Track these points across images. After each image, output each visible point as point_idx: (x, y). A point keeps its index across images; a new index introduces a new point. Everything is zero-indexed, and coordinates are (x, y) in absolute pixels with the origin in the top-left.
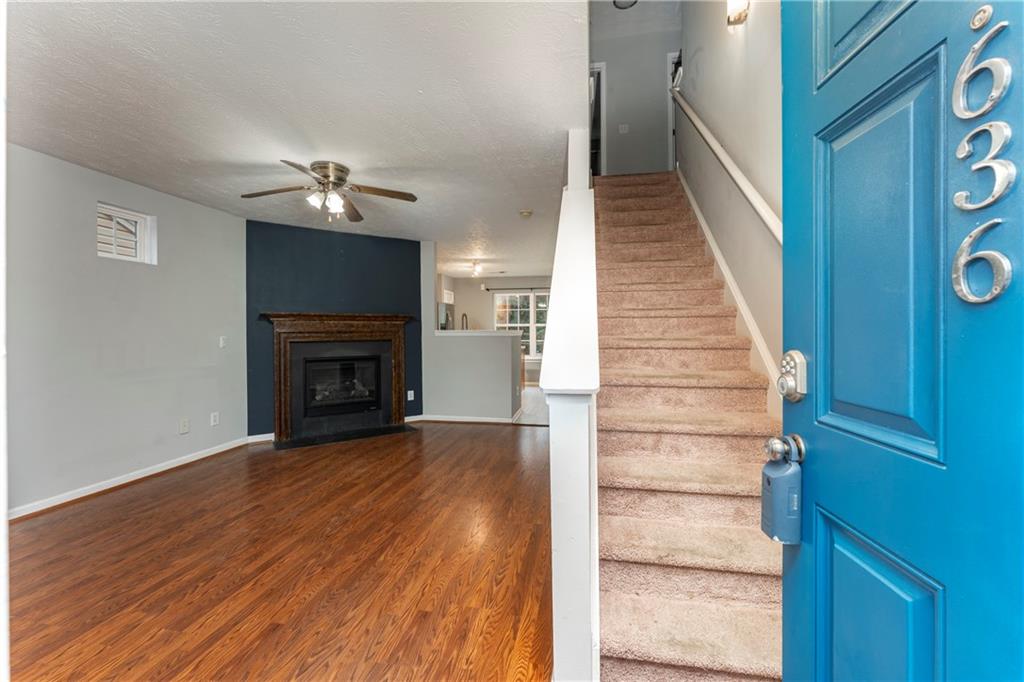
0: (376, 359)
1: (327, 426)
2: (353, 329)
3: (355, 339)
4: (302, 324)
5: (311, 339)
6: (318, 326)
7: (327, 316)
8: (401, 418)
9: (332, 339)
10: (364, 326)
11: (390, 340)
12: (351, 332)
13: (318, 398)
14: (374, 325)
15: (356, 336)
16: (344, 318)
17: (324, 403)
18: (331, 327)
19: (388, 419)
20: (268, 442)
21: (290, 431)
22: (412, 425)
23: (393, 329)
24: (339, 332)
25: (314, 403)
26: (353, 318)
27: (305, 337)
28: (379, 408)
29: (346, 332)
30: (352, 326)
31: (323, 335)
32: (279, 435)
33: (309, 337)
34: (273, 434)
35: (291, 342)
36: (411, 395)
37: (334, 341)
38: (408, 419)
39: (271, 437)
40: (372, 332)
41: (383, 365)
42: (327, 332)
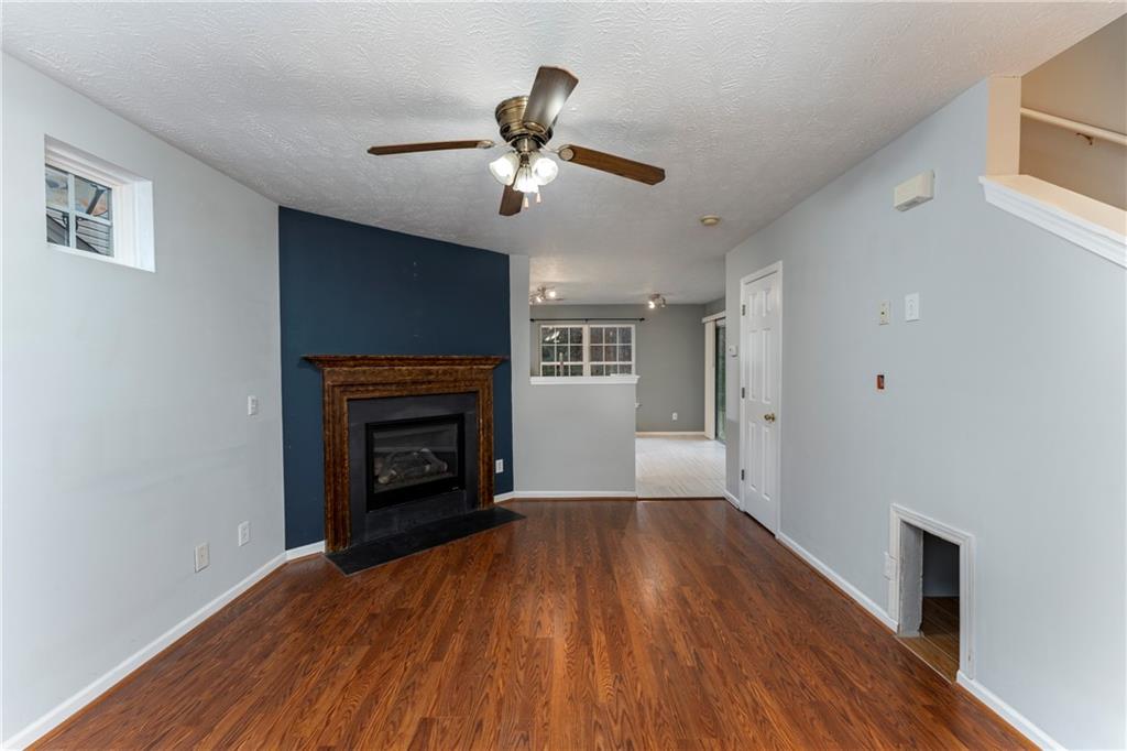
0: (459, 419)
1: (399, 523)
2: (432, 377)
3: (435, 391)
4: (364, 372)
5: (377, 394)
6: (386, 373)
7: (400, 359)
8: (491, 499)
9: (405, 393)
10: (445, 373)
11: (476, 392)
12: (430, 382)
13: (382, 480)
14: (457, 371)
15: (435, 388)
16: (421, 362)
17: (391, 487)
18: (402, 375)
19: (474, 502)
20: (317, 556)
21: (349, 535)
22: (503, 506)
23: (481, 376)
24: (414, 383)
25: (378, 489)
26: (433, 362)
27: (368, 391)
28: (463, 487)
29: (423, 383)
30: (429, 373)
31: (394, 388)
32: (334, 543)
33: (373, 391)
34: (323, 542)
35: (349, 400)
36: (499, 466)
37: (407, 396)
38: (498, 499)
39: (320, 547)
40: (455, 381)
41: (467, 428)
42: (398, 384)
